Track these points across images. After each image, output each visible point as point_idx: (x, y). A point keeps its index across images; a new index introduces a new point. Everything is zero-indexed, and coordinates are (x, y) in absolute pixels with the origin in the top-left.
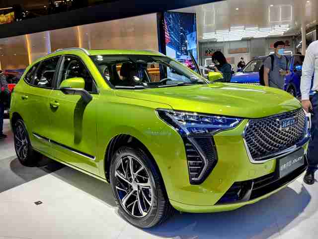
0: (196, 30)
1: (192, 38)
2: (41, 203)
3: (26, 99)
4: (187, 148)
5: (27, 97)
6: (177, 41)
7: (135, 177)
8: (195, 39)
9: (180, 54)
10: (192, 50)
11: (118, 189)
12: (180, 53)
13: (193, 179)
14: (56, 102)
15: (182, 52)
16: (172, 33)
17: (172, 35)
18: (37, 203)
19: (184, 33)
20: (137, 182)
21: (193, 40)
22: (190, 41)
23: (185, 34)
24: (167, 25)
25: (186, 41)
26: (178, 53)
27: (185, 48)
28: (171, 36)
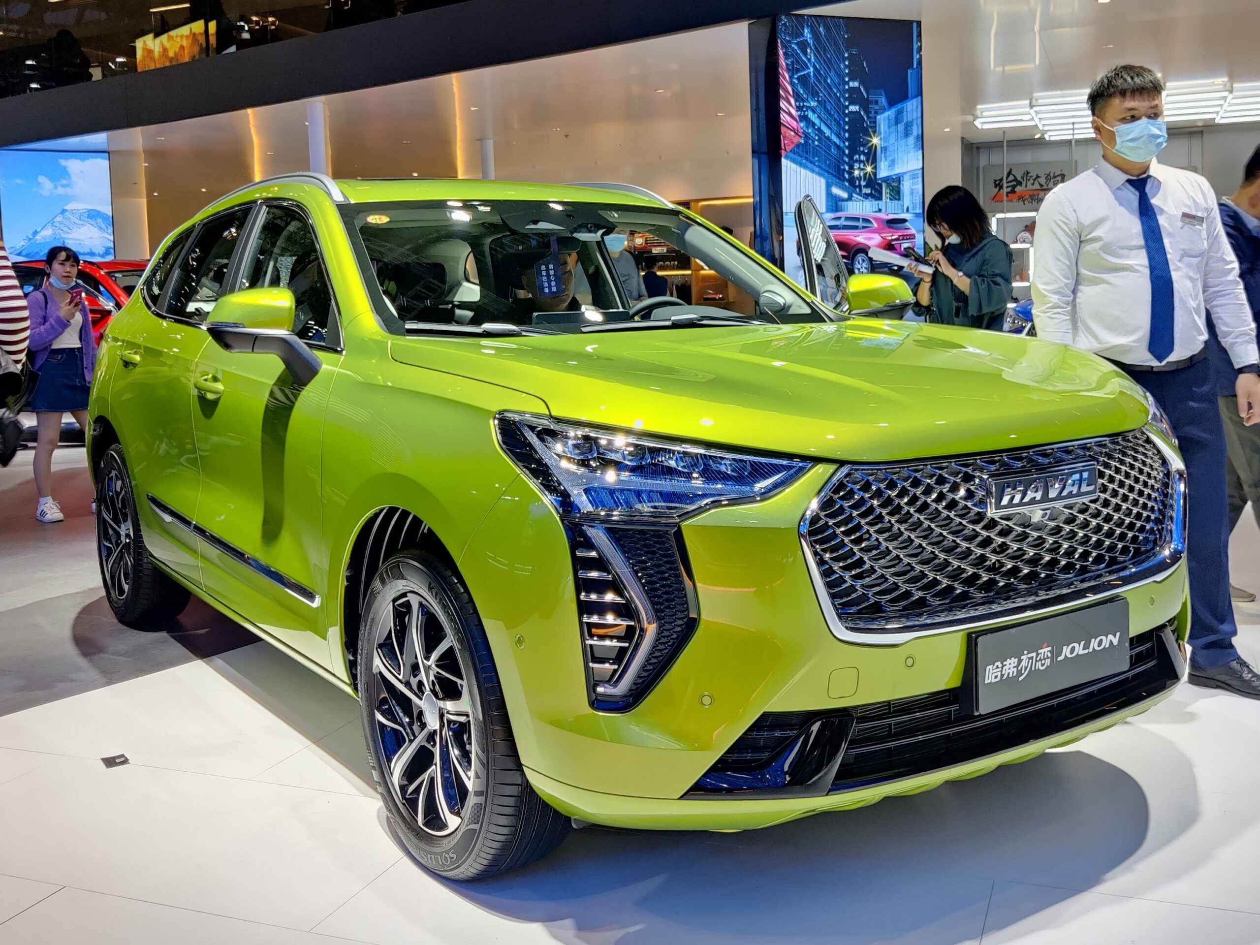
0: (920, 93)
1: (901, 127)
2: (126, 761)
3: (135, 365)
4: (580, 564)
5: (138, 358)
6: (834, 138)
7: (432, 678)
8: (916, 131)
9: (845, 195)
10: (899, 179)
11: (379, 722)
12: (844, 188)
13: (600, 689)
14: (215, 379)
15: (853, 184)
16: (813, 104)
17: (810, 115)
18: (110, 762)
19: (865, 104)
20: (437, 696)
21: (907, 134)
22: (892, 139)
23: (867, 112)
24: (792, 70)
25: (875, 141)
26: (836, 191)
27: (869, 169)
28: (804, 118)
